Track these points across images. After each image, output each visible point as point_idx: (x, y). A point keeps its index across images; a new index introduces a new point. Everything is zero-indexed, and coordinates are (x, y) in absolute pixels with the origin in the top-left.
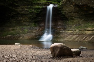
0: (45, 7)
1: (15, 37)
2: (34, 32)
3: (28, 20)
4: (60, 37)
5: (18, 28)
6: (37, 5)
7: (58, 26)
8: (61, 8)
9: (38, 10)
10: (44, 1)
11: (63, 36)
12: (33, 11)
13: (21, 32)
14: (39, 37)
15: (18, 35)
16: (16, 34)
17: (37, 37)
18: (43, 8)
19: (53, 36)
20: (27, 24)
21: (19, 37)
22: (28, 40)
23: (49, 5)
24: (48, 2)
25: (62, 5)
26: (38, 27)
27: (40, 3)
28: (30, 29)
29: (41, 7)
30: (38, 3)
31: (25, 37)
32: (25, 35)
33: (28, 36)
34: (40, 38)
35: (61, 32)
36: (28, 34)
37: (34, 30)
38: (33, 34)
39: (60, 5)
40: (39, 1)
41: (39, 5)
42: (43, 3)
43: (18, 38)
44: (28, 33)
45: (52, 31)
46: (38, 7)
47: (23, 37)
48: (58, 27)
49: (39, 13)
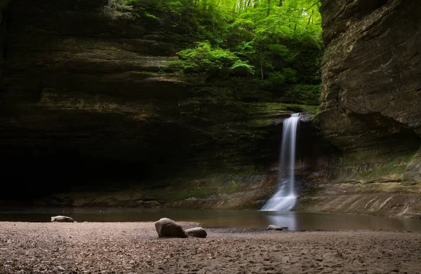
0: (277, 121)
1: (204, 202)
2: (253, 189)
3: (238, 159)
4: (316, 200)
5: (213, 180)
6: (259, 118)
7: (317, 171)
8: (319, 124)
9: (261, 132)
10: (277, 108)
11: (323, 198)
12: (249, 133)
13: (220, 188)
14: (264, 201)
15: (214, 197)
16: (209, 195)
17: (258, 201)
18: (273, 126)
19: (298, 198)
20: (237, 168)
21: (215, 202)
22: (235, 208)
23: (289, 116)
24: (289, 109)
25: (319, 114)
26: (264, 176)
27: (265, 112)
28: (244, 181)
29: (269, 122)
30: (262, 114)
31: (230, 201)
32: (230, 197)
33: (238, 199)
34: (265, 203)
35: (321, 186)
36: (237, 194)
37: (254, 184)
38: (251, 192)
39: (317, 116)
40: (263, 109)
41: (264, 118)
42: (273, 113)
43: (213, 204)
44: (237, 190)
45: (296, 186)
46: (260, 122)
47: (226, 201)
48: (317, 174)
49: (263, 138)
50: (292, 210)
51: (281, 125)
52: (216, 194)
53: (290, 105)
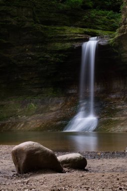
0: (77, 45)
1: (4, 125)
2: (52, 111)
3: (36, 82)
4: (116, 120)
5: (12, 102)
6: (58, 41)
7: (113, 93)
8: (117, 48)
9: (60, 55)
10: (75, 32)
11: (123, 118)
12: (48, 56)
13: (19, 110)
14: (64, 122)
15: (13, 119)
16: (8, 117)
17: (59, 123)
18: (72, 50)
19: (99, 119)
20: (35, 91)
21: (15, 124)
22: (36, 130)
23: (87, 40)
24: (86, 33)
25: (119, 38)
26: (62, 98)
27: (64, 35)
28: (43, 103)
29: (68, 45)
30: (61, 37)
31: (30, 123)
32: (30, 118)
33: (38, 121)
34: (66, 125)
35: (119, 107)
36: (36, 116)
37: (53, 106)
38: (50, 114)
39: (115, 40)
40: (62, 32)
41: (63, 42)
42: (72, 36)
43: (13, 126)
44: (37, 112)
45: (95, 107)
46: (59, 46)
47: (26, 123)
48: (113, 96)
49: (62, 61)
50: (94, 131)
51: (80, 49)
52: (16, 116)
53: (87, 30)
